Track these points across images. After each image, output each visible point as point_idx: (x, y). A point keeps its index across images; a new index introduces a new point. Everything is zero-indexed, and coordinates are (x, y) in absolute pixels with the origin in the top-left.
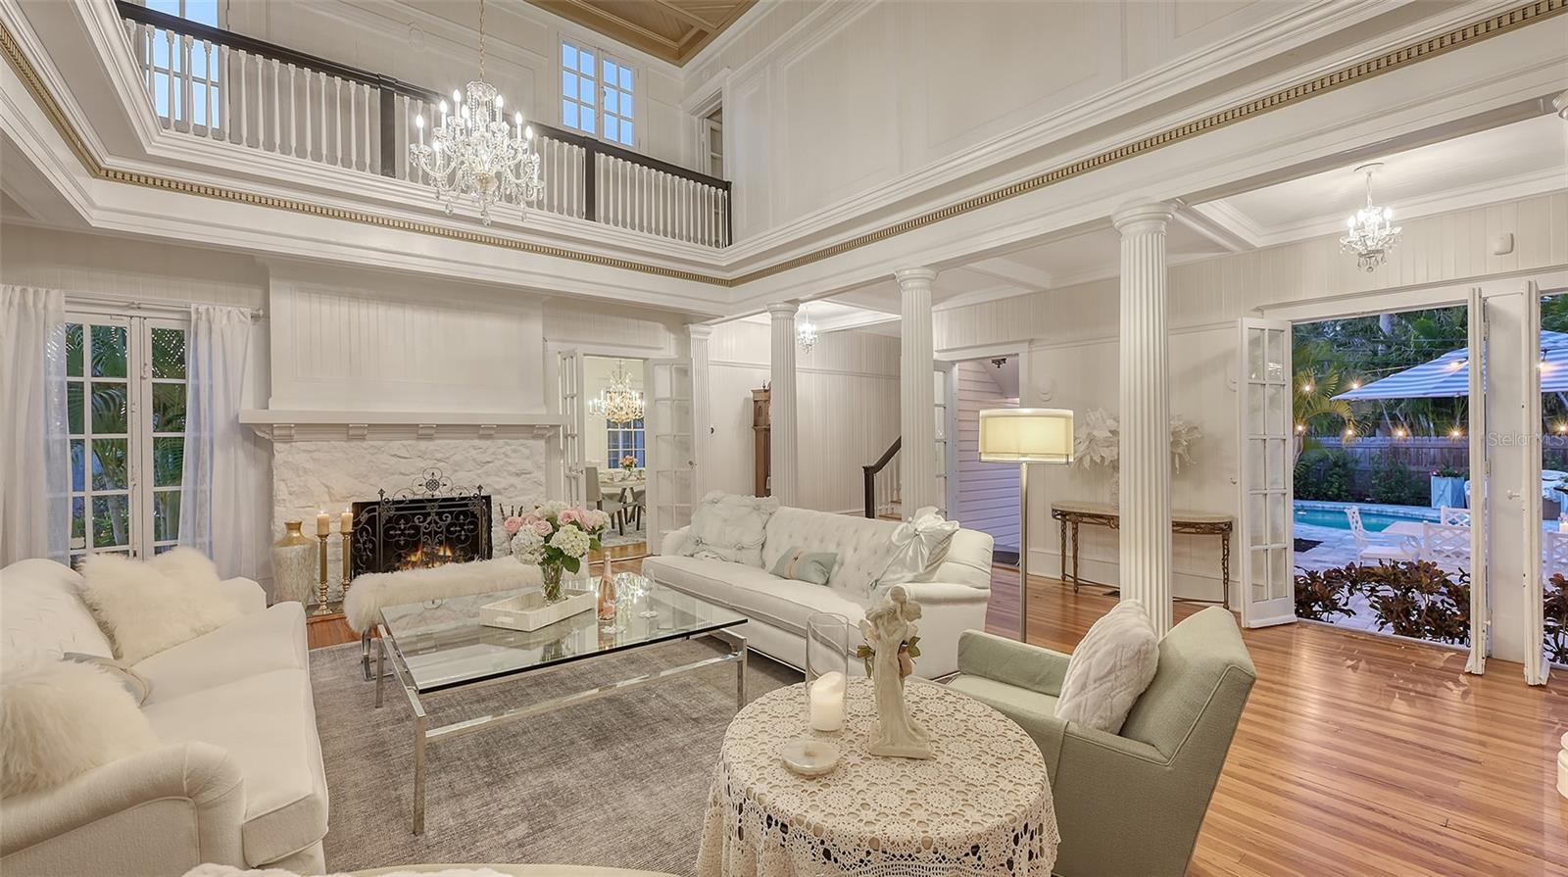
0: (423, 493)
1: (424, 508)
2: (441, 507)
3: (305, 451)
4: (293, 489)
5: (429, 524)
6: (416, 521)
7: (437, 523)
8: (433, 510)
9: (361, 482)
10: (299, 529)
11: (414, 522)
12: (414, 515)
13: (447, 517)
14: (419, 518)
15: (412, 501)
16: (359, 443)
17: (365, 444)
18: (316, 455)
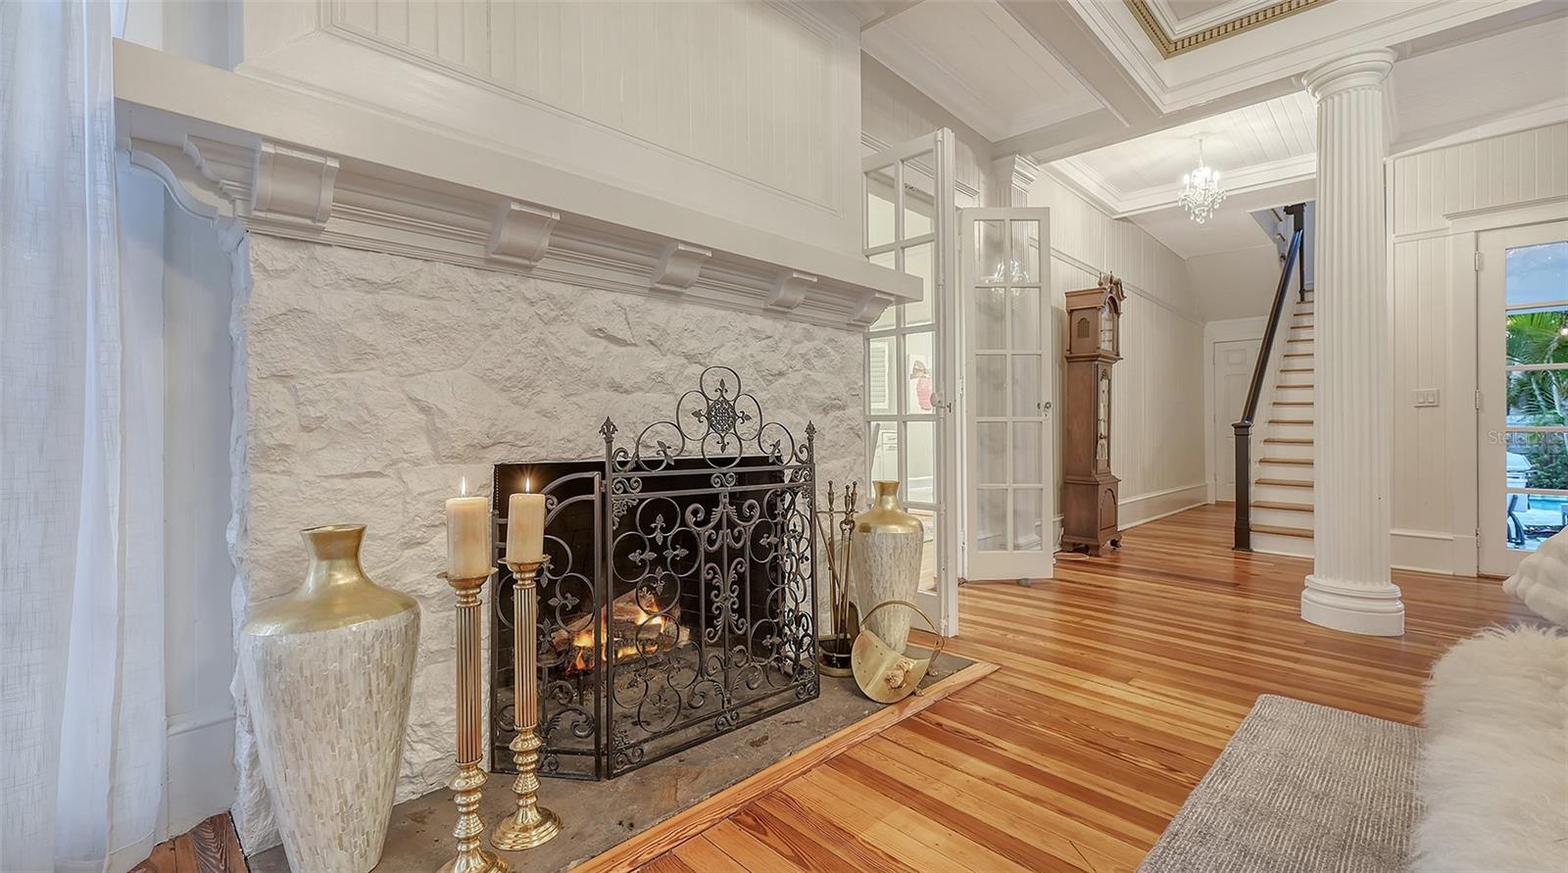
0: (700, 442)
1: (705, 481)
2: (741, 479)
3: (357, 282)
4: (313, 412)
5: (718, 527)
6: (690, 519)
7: (732, 525)
8: (724, 485)
9: (516, 402)
10: (355, 555)
11: (683, 523)
12: (685, 502)
13: (751, 507)
14: (695, 513)
15: (680, 464)
16: (511, 280)
17: (531, 287)
18: (393, 301)
